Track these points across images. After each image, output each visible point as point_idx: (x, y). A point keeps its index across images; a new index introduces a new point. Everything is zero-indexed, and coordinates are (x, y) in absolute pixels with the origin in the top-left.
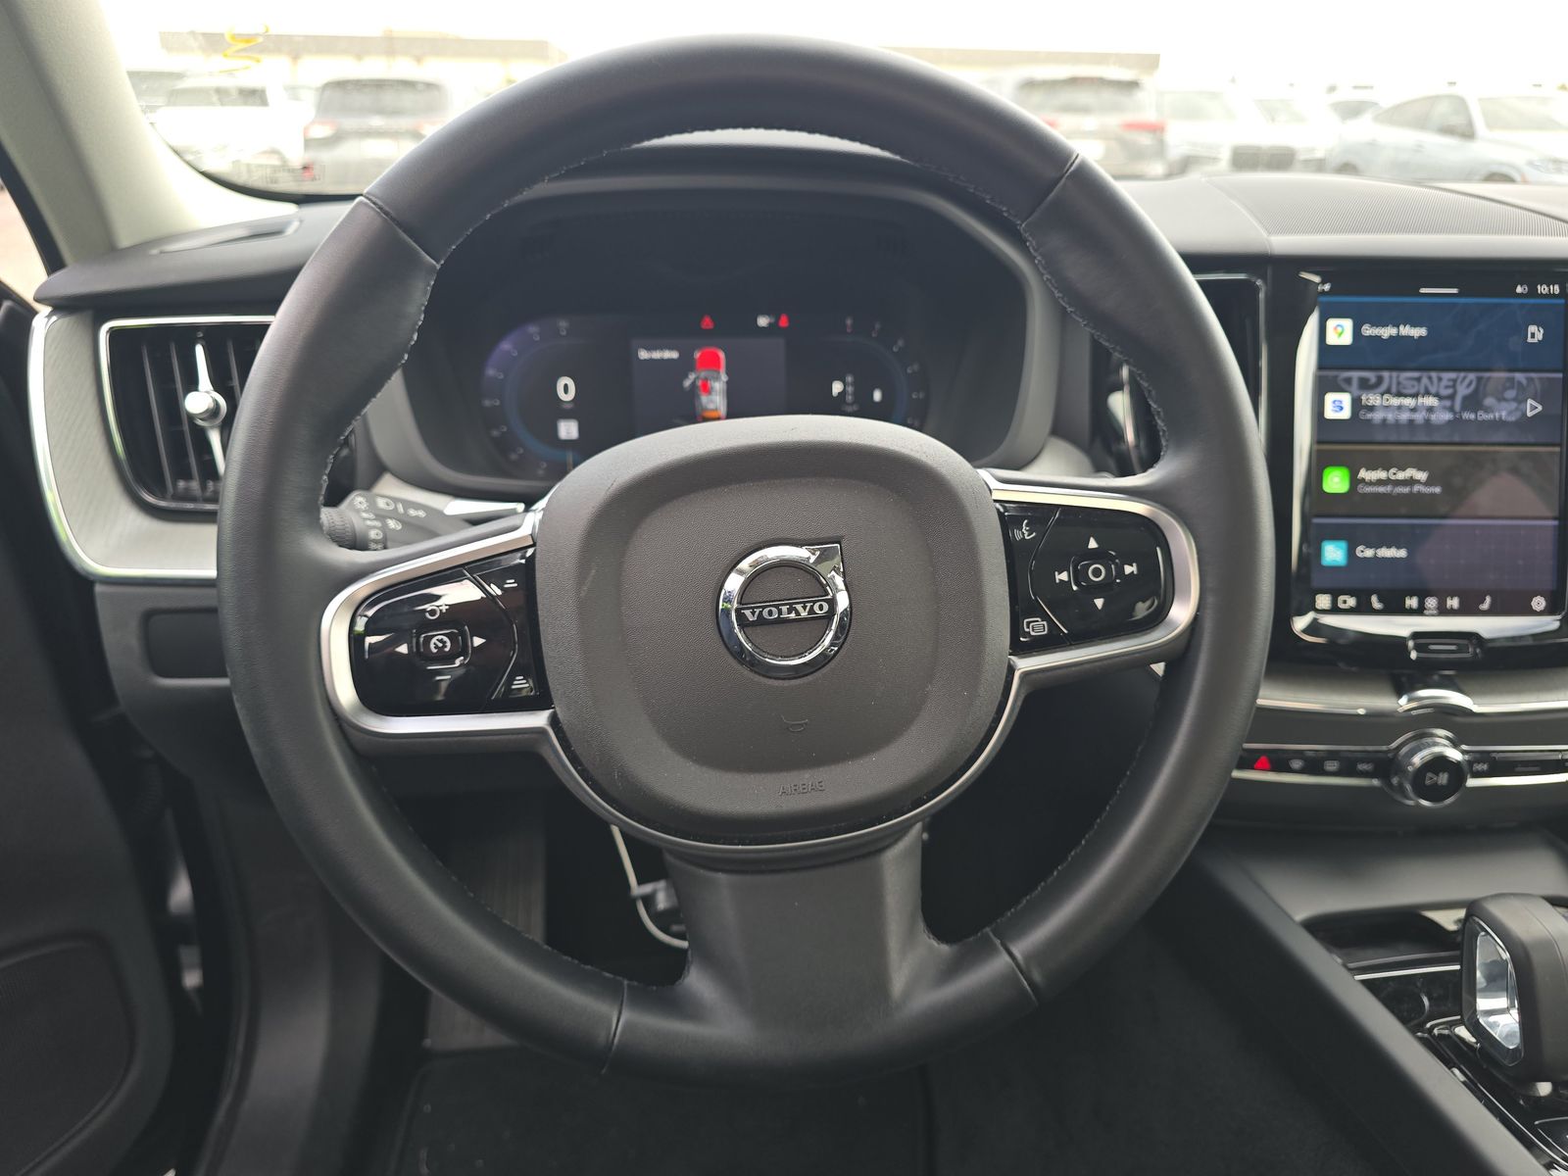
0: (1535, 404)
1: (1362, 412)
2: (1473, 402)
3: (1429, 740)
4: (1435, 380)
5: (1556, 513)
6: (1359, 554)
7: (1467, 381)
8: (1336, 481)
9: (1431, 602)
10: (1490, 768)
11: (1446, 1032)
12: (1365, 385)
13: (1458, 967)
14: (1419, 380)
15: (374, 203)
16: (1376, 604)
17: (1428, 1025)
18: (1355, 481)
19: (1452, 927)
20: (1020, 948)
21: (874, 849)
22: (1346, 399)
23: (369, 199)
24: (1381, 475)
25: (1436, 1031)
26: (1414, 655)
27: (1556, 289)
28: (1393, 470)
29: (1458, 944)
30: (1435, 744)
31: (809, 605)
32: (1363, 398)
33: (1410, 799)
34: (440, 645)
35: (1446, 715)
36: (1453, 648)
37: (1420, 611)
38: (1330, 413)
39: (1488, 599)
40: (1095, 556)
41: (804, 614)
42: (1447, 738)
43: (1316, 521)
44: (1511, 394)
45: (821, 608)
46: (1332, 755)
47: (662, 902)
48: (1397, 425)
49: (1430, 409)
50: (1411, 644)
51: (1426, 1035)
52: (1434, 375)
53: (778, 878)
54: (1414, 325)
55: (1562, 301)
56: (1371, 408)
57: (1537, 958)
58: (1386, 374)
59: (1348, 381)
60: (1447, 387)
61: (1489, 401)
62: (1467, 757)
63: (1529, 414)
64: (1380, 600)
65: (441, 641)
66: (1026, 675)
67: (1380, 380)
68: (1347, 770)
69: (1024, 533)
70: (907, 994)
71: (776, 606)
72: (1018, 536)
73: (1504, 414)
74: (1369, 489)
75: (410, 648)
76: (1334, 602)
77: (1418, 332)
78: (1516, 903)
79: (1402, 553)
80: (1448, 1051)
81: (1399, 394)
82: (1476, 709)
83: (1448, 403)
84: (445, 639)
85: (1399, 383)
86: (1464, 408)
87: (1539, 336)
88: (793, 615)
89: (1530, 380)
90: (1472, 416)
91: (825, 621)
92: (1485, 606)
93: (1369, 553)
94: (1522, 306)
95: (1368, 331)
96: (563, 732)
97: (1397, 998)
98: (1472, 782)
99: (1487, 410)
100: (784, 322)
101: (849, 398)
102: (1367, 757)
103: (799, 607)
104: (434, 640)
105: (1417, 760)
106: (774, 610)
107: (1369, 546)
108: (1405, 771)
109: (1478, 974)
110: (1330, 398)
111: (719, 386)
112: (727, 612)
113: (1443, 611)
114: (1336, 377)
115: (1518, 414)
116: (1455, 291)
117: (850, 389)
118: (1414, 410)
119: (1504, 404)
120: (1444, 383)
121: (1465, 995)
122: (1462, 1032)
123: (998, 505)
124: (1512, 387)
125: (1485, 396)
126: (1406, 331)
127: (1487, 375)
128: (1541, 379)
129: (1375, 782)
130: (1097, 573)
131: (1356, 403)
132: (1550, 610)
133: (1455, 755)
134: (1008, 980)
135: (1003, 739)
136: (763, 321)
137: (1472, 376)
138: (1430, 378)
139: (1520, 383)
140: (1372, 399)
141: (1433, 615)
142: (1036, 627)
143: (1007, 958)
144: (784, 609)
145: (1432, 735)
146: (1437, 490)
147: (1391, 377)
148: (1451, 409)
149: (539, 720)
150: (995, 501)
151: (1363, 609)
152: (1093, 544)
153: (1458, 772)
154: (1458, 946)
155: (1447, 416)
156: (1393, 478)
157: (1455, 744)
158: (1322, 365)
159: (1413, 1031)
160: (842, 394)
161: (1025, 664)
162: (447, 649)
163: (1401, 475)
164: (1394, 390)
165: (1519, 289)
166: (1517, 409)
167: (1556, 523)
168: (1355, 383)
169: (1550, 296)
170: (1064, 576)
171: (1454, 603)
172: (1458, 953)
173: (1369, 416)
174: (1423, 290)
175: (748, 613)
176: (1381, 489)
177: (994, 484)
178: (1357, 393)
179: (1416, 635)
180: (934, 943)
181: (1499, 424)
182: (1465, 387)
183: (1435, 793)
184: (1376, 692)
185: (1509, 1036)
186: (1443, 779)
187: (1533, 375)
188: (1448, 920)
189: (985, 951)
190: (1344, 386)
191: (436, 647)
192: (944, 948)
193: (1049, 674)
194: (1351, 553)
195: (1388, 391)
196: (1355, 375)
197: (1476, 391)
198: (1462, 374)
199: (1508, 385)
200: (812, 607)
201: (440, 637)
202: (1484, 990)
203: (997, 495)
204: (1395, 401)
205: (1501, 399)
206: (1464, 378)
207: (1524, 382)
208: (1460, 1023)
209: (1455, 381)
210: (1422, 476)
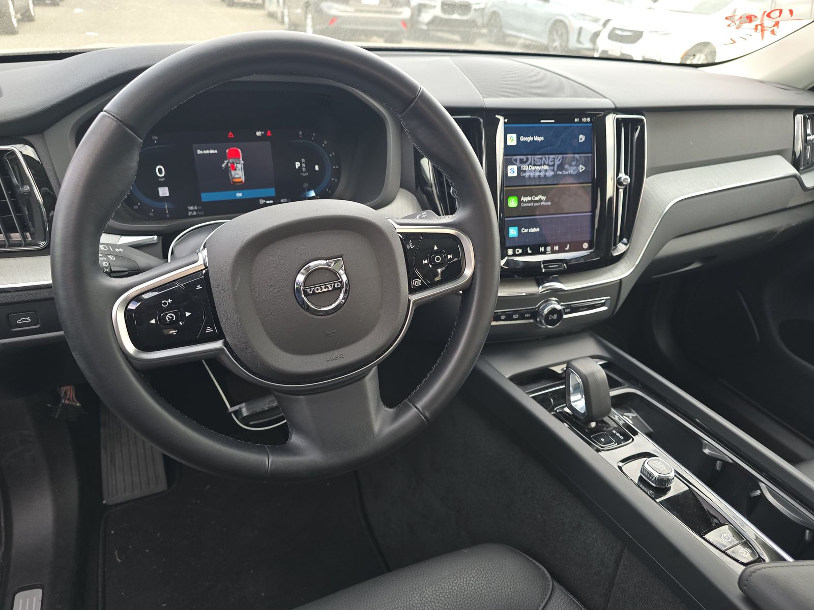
0: (583, 167)
1: (522, 173)
2: (561, 167)
3: (550, 302)
4: (547, 158)
5: (590, 210)
6: (523, 232)
7: (559, 158)
8: (513, 202)
9: (549, 249)
10: (571, 311)
11: (561, 410)
12: (522, 162)
13: (564, 386)
14: (541, 159)
15: (113, 116)
16: (530, 252)
17: (555, 409)
18: (520, 202)
19: (560, 372)
20: (420, 405)
21: (362, 376)
22: (515, 168)
23: (108, 113)
24: (529, 198)
25: (558, 411)
26: (543, 270)
27: (589, 120)
28: (534, 196)
29: (563, 378)
30: (552, 304)
31: (333, 285)
32: (522, 167)
33: (544, 326)
34: (171, 318)
35: (555, 292)
36: (557, 266)
37: (545, 253)
38: (510, 175)
39: (568, 245)
40: (437, 253)
41: (331, 288)
42: (556, 301)
43: (506, 219)
44: (574, 163)
45: (338, 285)
46: (516, 312)
47: (245, 413)
48: (534, 177)
49: (546, 171)
50: (542, 266)
51: (555, 413)
52: (547, 156)
53: (326, 394)
54: (539, 136)
55: (591, 125)
56: (525, 171)
57: (590, 379)
58: (529, 157)
59: (516, 160)
60: (551, 161)
61: (566, 166)
62: (563, 307)
63: (581, 171)
64: (530, 250)
65: (171, 316)
66: (415, 301)
67: (527, 159)
68: (522, 317)
69: (410, 246)
70: (381, 430)
71: (320, 286)
72: (408, 248)
73: (572, 171)
74: (525, 205)
75: (156, 321)
76: (514, 252)
77: (541, 139)
78: (582, 361)
79: (538, 230)
80: (562, 417)
81: (535, 165)
82: (566, 289)
83: (552, 168)
84: (173, 315)
85: (534, 161)
86: (558, 170)
87: (583, 139)
88: (327, 289)
89: (580, 157)
90: (561, 173)
91: (339, 290)
92: (567, 248)
93: (526, 231)
94: (577, 127)
95: (522, 139)
96: (231, 348)
97: (543, 401)
98: (565, 316)
99: (566, 170)
100: (269, 133)
101: (304, 170)
102: (528, 311)
103: (329, 286)
104: (168, 316)
105: (546, 311)
106: (319, 288)
107: (526, 228)
108: (542, 316)
109: (571, 388)
110: (509, 167)
111: (240, 166)
112: (298, 290)
113: (553, 252)
114: (511, 159)
115: (577, 171)
116: (553, 121)
117: (304, 165)
118: (540, 171)
119: (572, 167)
120: (550, 160)
121: (567, 396)
122: (567, 410)
123: (399, 234)
124: (574, 161)
125: (565, 164)
126: (537, 138)
127: (565, 156)
128: (584, 157)
129: (532, 321)
130: (438, 259)
131: (519, 169)
132: (589, 248)
133: (559, 307)
134: (417, 417)
135: (408, 327)
136: (259, 134)
137: (560, 156)
138: (545, 158)
139: (577, 158)
140: (525, 167)
141: (549, 254)
142: (418, 283)
143: (415, 409)
144: (323, 287)
145: (551, 300)
146: (549, 203)
147: (531, 158)
148: (553, 170)
149: (219, 344)
150: (398, 233)
151: (525, 253)
152: (436, 248)
153: (560, 313)
154: (564, 378)
155: (552, 173)
156: (533, 199)
157: (559, 303)
158: (505, 154)
159: (550, 411)
160: (300, 167)
161: (414, 297)
162: (174, 319)
163: (536, 198)
164: (533, 163)
165: (576, 120)
166: (576, 169)
167: (590, 214)
168: (518, 161)
169: (586, 122)
170: (426, 262)
171: (556, 248)
172: (564, 381)
173: (524, 175)
174: (542, 121)
175: (308, 290)
176: (529, 205)
177: (397, 226)
178: (519, 165)
179: (545, 262)
180: (387, 409)
181: (571, 175)
182: (558, 159)
183: (552, 323)
184: (530, 286)
185: (582, 408)
186: (555, 317)
187: (582, 155)
188: (558, 369)
189: (407, 408)
190: (515, 163)
191: (169, 318)
192: (391, 410)
193: (423, 300)
194: (519, 231)
195: (531, 164)
196: (518, 157)
197: (562, 162)
198: (557, 156)
199: (573, 159)
200: (334, 285)
201: (170, 314)
202: (574, 393)
203: (398, 231)
204: (533, 168)
205: (571, 165)
206: (558, 157)
207: (579, 158)
208: (566, 406)
209: (554, 159)
210: (544, 198)
